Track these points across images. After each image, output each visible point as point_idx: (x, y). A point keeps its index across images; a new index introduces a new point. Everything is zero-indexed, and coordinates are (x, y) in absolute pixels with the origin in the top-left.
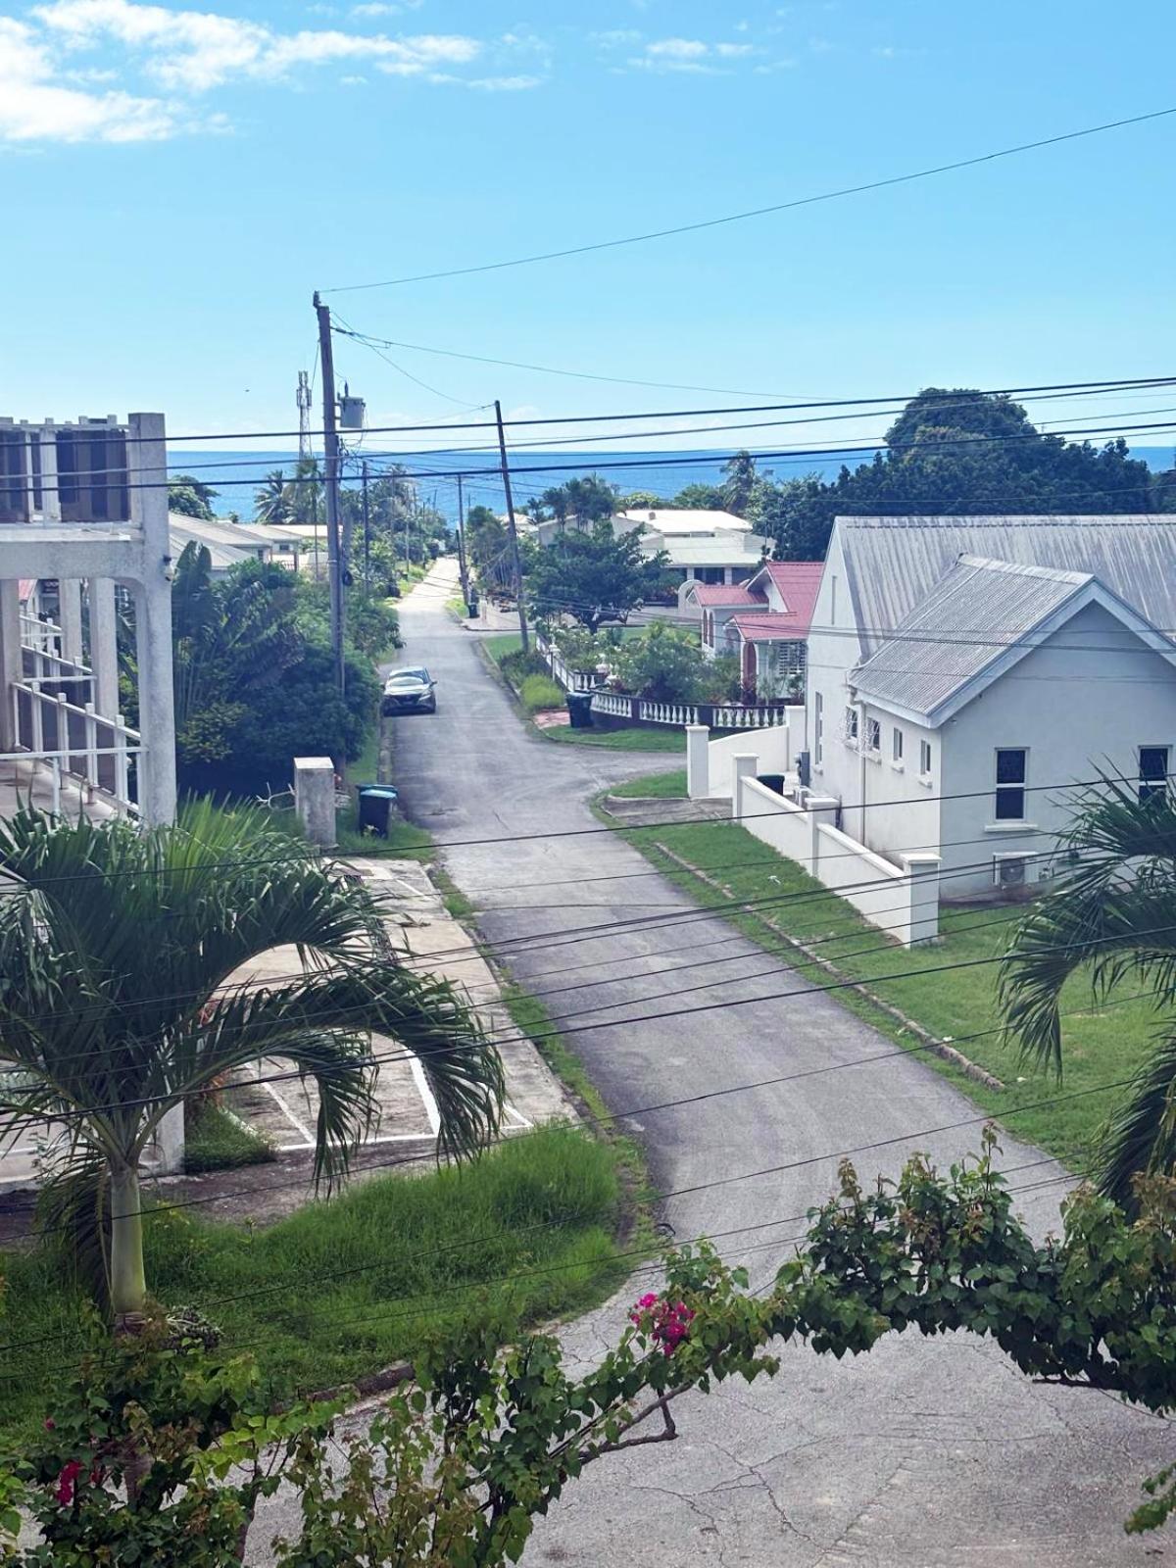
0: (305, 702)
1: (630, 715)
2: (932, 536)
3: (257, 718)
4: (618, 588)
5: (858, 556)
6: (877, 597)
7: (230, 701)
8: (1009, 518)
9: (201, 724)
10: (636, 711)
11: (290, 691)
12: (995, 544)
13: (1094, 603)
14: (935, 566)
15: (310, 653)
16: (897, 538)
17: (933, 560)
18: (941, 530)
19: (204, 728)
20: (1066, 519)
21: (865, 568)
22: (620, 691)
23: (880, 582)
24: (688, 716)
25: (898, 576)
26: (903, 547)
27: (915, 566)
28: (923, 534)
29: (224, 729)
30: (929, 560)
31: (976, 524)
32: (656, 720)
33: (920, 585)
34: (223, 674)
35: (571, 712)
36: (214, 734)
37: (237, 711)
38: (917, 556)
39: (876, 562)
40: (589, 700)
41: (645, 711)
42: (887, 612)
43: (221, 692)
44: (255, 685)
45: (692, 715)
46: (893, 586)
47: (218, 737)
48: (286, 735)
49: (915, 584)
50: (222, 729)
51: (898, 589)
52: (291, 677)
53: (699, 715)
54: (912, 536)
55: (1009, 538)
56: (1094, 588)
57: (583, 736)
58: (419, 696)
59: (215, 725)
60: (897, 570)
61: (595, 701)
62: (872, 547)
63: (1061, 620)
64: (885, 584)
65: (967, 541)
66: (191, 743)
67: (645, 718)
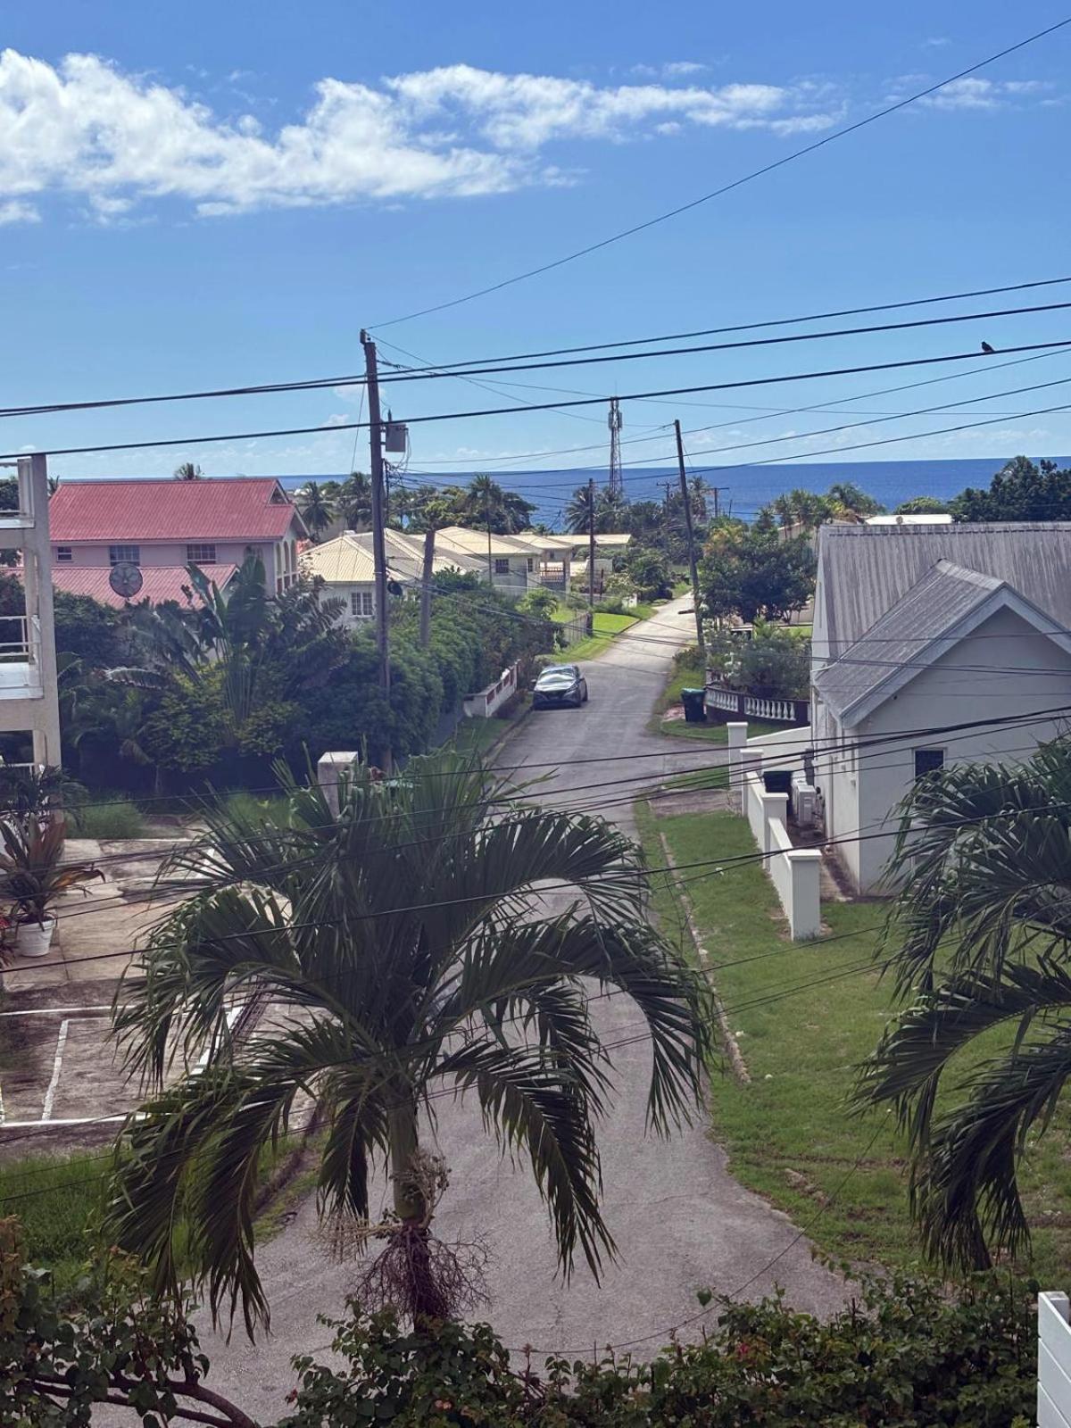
0: (350, 700)
1: (736, 710)
2: (913, 543)
3: (307, 715)
4: (778, 591)
5: (838, 562)
6: (851, 602)
7: (285, 700)
8: (991, 525)
9: (256, 721)
10: (741, 706)
11: (337, 690)
12: (975, 550)
13: (1005, 607)
14: (913, 572)
15: (355, 656)
16: (878, 545)
17: (911, 565)
18: (922, 537)
19: (259, 725)
20: (1048, 525)
21: (843, 575)
22: (729, 688)
23: (857, 586)
24: (785, 711)
25: (875, 582)
26: (883, 553)
27: (893, 573)
28: (904, 541)
29: (276, 727)
30: (907, 565)
31: (958, 530)
32: (758, 714)
33: (896, 591)
34: (279, 675)
35: (686, 707)
36: (267, 730)
37: (290, 709)
38: (896, 561)
39: (855, 568)
40: (702, 695)
41: (749, 707)
42: (860, 617)
43: (276, 692)
44: (306, 686)
45: (789, 710)
46: (869, 591)
47: (271, 733)
48: (330, 731)
49: (891, 589)
50: (273, 725)
51: (873, 594)
52: (338, 678)
53: (796, 711)
54: (894, 543)
55: (990, 544)
56: (1005, 594)
57: (691, 730)
58: (565, 691)
59: (267, 722)
60: (874, 577)
61: (709, 696)
62: (853, 554)
63: (972, 625)
64: (861, 588)
65: (948, 547)
66: (246, 739)
67: (748, 713)
